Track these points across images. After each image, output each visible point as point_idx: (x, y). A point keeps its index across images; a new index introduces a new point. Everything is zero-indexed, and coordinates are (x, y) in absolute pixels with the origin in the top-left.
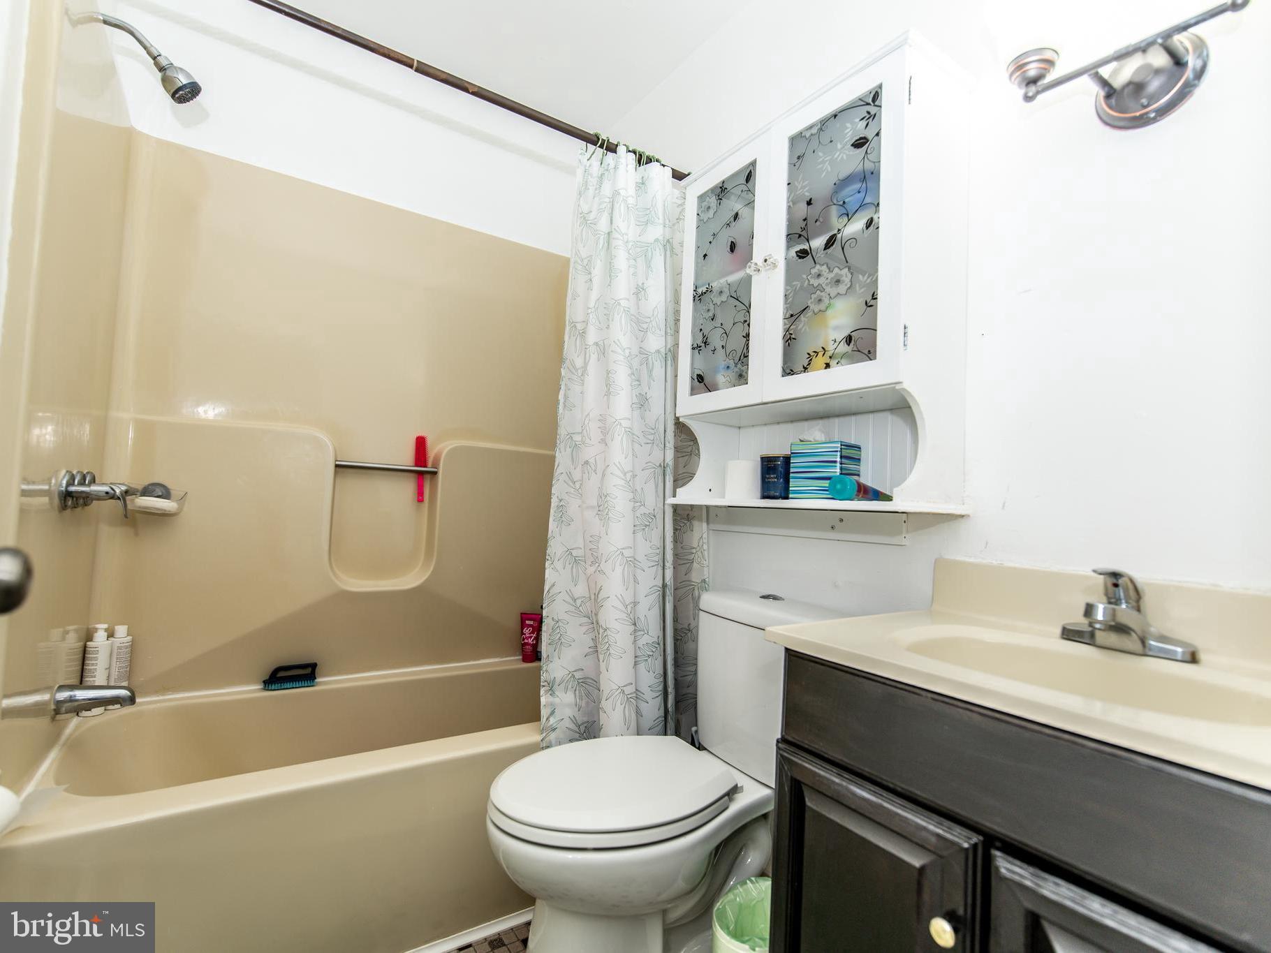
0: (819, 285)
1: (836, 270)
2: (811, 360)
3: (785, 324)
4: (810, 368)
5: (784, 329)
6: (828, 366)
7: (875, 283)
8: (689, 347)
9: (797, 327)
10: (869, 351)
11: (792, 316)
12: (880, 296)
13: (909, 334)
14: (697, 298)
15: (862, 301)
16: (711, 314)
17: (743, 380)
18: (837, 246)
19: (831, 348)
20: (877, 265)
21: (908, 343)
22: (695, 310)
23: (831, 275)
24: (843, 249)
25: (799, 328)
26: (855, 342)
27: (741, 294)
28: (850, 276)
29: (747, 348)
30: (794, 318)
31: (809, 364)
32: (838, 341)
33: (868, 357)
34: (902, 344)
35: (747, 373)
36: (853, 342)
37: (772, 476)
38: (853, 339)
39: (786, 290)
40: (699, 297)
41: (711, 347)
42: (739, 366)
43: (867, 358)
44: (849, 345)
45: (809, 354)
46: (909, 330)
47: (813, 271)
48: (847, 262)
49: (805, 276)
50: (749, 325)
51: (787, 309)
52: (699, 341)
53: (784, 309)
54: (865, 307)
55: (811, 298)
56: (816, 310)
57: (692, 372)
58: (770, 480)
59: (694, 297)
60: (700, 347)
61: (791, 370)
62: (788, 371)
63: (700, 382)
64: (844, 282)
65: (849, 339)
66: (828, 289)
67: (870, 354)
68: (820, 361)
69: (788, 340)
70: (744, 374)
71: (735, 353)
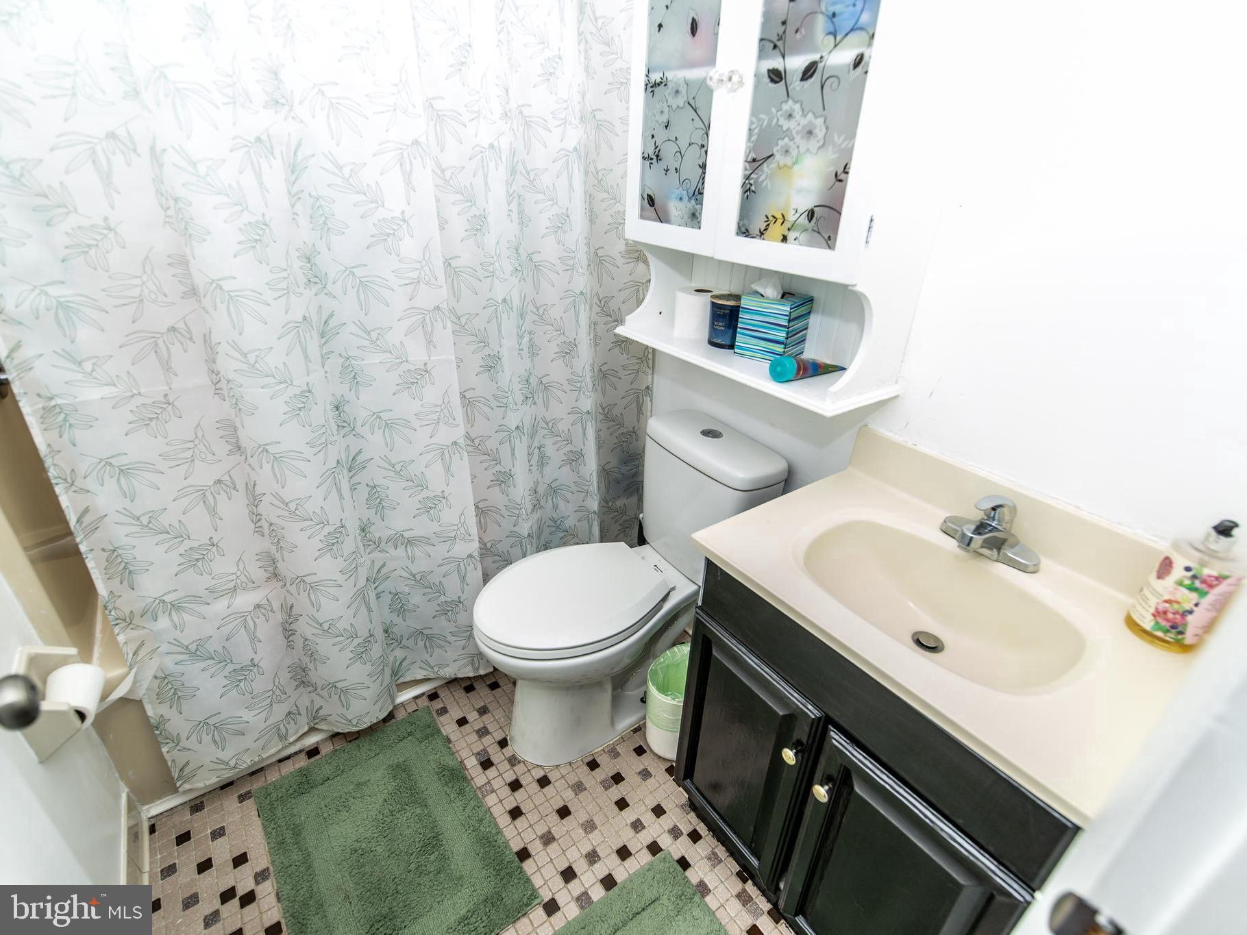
0: (788, 129)
1: (810, 116)
2: (768, 225)
3: (746, 169)
4: (767, 234)
5: (745, 175)
6: (785, 239)
7: (850, 151)
8: (639, 156)
9: (758, 177)
10: (829, 237)
11: (754, 160)
12: (852, 171)
13: (874, 229)
14: (649, 90)
15: (832, 169)
16: (664, 118)
17: (696, 222)
18: (815, 79)
19: (791, 217)
20: (856, 127)
21: (871, 239)
22: (647, 105)
23: (804, 122)
24: (822, 87)
25: (761, 179)
26: (818, 220)
27: (699, 104)
28: (824, 130)
29: (703, 183)
30: (756, 164)
31: (766, 229)
32: (800, 211)
33: (828, 244)
34: (865, 240)
35: (700, 214)
36: (814, 221)
37: (720, 324)
38: (816, 215)
39: (751, 123)
40: (653, 87)
41: (663, 165)
42: (693, 201)
43: (826, 244)
44: (810, 222)
45: (767, 217)
46: (875, 224)
47: (786, 107)
48: (824, 109)
49: (774, 110)
50: (706, 152)
51: (750, 150)
52: (650, 151)
53: (746, 148)
54: (834, 180)
55: (777, 145)
56: (781, 164)
57: (643, 190)
58: (717, 327)
59: (647, 85)
60: (651, 159)
61: (747, 231)
62: (744, 231)
63: (651, 206)
64: (816, 136)
65: (811, 214)
66: (798, 139)
67: (829, 242)
68: (777, 230)
69: (746, 191)
70: (697, 214)
71: (689, 185)
